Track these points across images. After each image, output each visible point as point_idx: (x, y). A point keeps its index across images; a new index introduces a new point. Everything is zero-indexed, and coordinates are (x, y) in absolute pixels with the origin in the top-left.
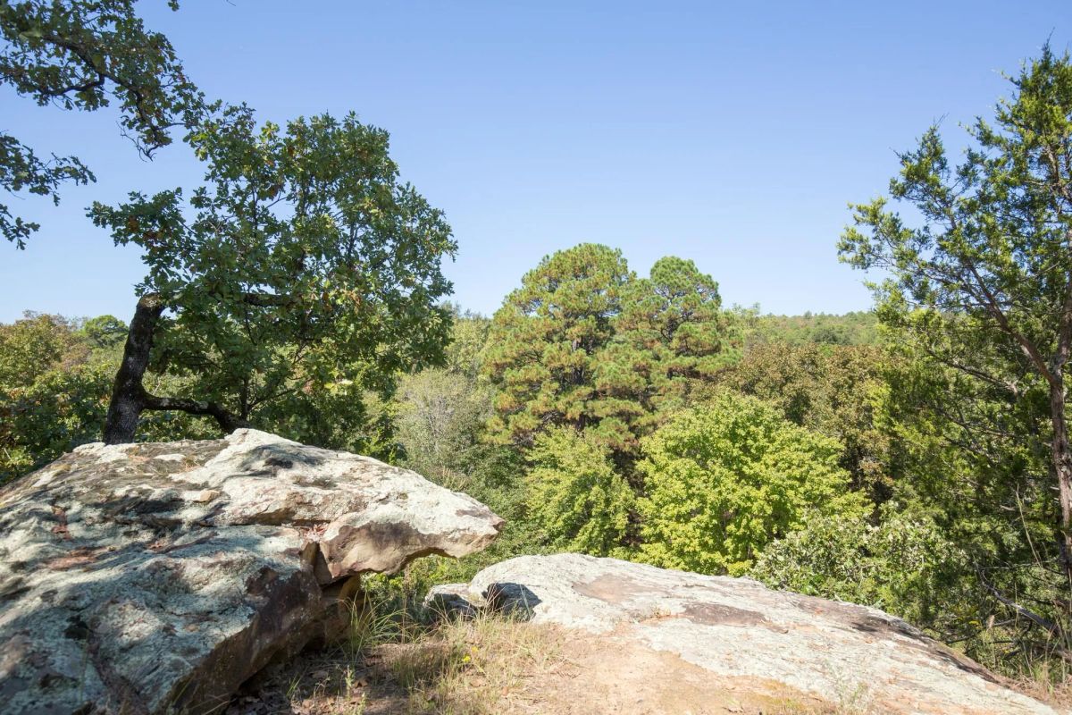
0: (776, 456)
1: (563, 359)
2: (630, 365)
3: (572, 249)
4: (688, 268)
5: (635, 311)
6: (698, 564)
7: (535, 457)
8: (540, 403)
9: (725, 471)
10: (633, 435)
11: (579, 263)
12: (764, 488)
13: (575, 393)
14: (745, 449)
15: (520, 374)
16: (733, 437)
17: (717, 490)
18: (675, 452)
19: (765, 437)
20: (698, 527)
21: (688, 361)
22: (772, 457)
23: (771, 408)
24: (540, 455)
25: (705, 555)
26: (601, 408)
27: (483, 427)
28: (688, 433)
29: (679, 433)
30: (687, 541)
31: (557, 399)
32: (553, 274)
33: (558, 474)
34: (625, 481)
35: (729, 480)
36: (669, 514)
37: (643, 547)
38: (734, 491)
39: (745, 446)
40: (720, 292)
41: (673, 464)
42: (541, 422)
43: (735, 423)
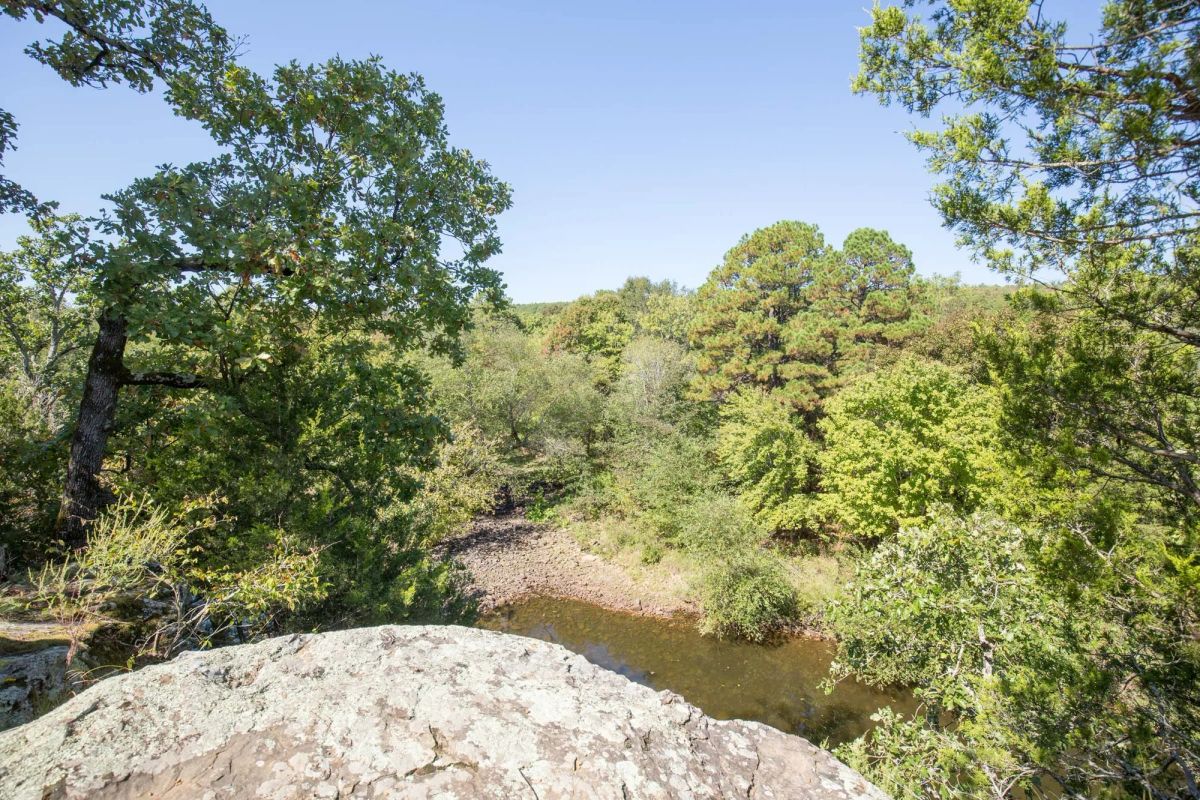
0: (958, 421)
1: (755, 327)
2: (818, 332)
3: (770, 227)
4: (880, 238)
5: (826, 282)
6: (870, 516)
7: (727, 413)
8: (731, 366)
9: (904, 433)
10: (817, 396)
11: (775, 239)
12: (943, 451)
13: (766, 357)
14: (926, 413)
15: (716, 341)
16: (914, 400)
17: (892, 450)
18: (853, 413)
19: (948, 401)
20: (872, 483)
21: (875, 327)
22: (953, 421)
23: (955, 373)
24: (732, 412)
25: (877, 508)
26: (790, 370)
27: (687, 386)
28: (867, 395)
29: (860, 396)
30: (860, 495)
31: (748, 363)
32: (751, 250)
33: (745, 429)
34: (806, 436)
35: (906, 440)
36: (845, 469)
37: (820, 496)
38: (911, 452)
39: (927, 409)
40: (913, 261)
41: (852, 424)
42: (733, 382)
43: (917, 388)
